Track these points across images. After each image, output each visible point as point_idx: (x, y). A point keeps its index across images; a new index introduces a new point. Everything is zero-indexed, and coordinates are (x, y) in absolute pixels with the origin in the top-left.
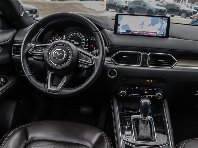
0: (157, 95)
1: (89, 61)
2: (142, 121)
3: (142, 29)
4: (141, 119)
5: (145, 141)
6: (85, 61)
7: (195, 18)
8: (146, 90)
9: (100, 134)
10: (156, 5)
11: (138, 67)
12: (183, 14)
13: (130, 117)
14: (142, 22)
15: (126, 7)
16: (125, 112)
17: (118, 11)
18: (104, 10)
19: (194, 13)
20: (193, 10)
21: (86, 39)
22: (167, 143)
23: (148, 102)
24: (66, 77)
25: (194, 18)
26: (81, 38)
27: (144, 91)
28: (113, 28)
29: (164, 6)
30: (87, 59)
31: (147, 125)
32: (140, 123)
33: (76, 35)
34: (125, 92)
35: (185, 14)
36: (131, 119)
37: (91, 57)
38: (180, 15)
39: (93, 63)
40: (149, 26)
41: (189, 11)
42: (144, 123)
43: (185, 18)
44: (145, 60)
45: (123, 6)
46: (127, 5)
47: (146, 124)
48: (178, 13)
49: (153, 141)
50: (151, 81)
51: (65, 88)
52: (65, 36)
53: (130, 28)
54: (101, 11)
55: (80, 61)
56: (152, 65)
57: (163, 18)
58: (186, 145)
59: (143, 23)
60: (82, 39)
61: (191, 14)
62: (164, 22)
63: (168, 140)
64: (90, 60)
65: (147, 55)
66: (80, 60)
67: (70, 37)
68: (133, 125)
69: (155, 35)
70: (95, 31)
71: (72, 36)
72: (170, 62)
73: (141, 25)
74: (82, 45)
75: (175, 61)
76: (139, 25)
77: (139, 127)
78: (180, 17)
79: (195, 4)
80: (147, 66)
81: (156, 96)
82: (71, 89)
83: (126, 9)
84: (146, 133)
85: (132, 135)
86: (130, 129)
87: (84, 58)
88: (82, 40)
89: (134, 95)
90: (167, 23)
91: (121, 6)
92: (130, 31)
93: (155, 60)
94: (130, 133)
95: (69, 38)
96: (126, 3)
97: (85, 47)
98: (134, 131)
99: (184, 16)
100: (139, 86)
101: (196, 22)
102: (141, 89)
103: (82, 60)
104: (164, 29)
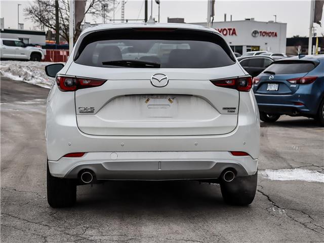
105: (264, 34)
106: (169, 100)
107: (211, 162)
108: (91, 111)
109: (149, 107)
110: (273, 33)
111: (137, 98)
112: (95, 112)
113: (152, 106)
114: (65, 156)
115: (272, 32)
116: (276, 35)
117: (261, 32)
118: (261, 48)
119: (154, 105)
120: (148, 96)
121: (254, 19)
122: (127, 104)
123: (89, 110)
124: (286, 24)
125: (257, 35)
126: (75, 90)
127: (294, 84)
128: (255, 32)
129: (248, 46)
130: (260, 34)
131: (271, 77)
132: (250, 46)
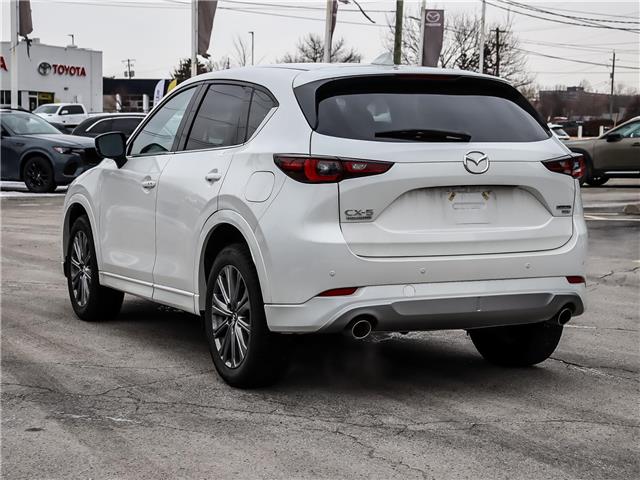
105: (61, 70)
106: (484, 195)
107: (548, 295)
108: (368, 216)
109: (456, 206)
110: (78, 68)
111: (437, 193)
112: (373, 217)
113: (459, 206)
114: (320, 295)
115: (75, 66)
116: (83, 73)
117: (55, 66)
118: (56, 96)
119: (462, 204)
120: (452, 189)
121: (38, 39)
122: (423, 203)
123: (364, 215)
124: (101, 52)
125: (48, 71)
126: (337, 180)
128: (44, 67)
129: (30, 93)
130: (53, 69)
132: (35, 93)
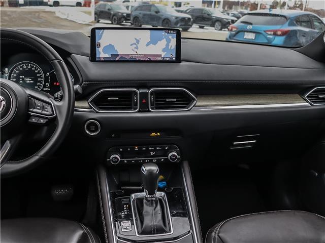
0: (170, 155)
1: (47, 111)
2: (148, 201)
3: (136, 50)
4: (146, 199)
5: (154, 234)
6: (40, 111)
7: (234, 29)
8: (151, 150)
9: (82, 232)
10: (175, 12)
11: (134, 114)
12: (217, 24)
13: (129, 198)
14: (136, 39)
15: (128, 15)
16: (123, 189)
17: (115, 22)
18: (92, 22)
19: (233, 22)
20: (231, 18)
21: (45, 74)
22: (189, 232)
23: (153, 170)
24: (10, 142)
25: (231, 30)
26: (36, 71)
27: (148, 151)
28: (88, 51)
29: (188, 11)
30: (43, 108)
31: (155, 208)
32: (145, 205)
33: (27, 68)
34: (119, 157)
35: (220, 24)
36: (130, 201)
37: (50, 104)
38: (213, 25)
39: (54, 114)
40: (148, 45)
41: (225, 20)
42: (152, 204)
43: (221, 30)
44: (144, 101)
45: (122, 14)
46: (129, 12)
47: (155, 205)
48: (210, 23)
49: (168, 233)
50: (159, 134)
51: (9, 161)
52: (8, 70)
53: (117, 50)
54: (87, 23)
55: (32, 112)
56: (157, 108)
57: (169, 32)
58: (222, 230)
59: (138, 41)
60: (39, 73)
61: (228, 23)
62: (170, 37)
63: (191, 226)
64: (49, 108)
65: (147, 93)
66: (32, 110)
67: (17, 72)
68: (134, 209)
69: (159, 59)
70: (54, 58)
71: (21, 69)
72: (185, 101)
73: (134, 44)
74: (39, 84)
75: (194, 100)
76: (132, 45)
77: (144, 212)
78: (214, 28)
79: (233, 10)
80: (149, 111)
81: (169, 158)
82: (20, 163)
83: (128, 18)
84: (154, 221)
85: (133, 226)
86: (128, 217)
87: (39, 106)
88: (38, 75)
89: (133, 160)
90: (175, 39)
91: (120, 14)
92: (118, 55)
93: (161, 100)
94: (129, 223)
95: (15, 73)
96: (128, 9)
97: (45, 86)
98: (136, 220)
99: (220, 28)
100: (140, 145)
101: (235, 35)
102: (144, 149)
103: (35, 110)
104: (172, 48)
127: (270, 35)
131: (249, 27)
